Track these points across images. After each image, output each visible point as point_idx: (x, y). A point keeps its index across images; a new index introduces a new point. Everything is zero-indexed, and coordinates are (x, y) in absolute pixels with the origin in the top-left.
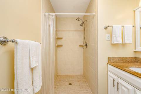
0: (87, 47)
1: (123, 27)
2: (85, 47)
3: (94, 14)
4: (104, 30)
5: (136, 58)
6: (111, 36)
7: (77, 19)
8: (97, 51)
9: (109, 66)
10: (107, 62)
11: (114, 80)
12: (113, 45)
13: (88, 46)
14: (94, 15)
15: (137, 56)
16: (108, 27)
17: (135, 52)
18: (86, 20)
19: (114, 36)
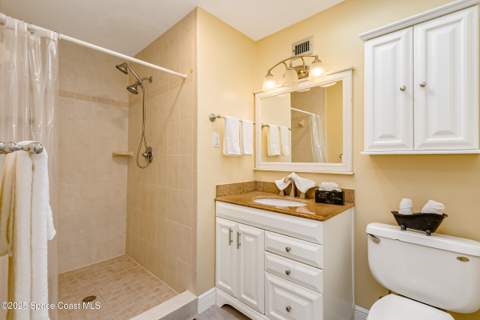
0: (150, 161)
1: (241, 122)
2: (143, 161)
3: (185, 76)
4: (211, 123)
5: (256, 182)
6: (222, 137)
7: (117, 67)
8: (195, 173)
9: (219, 204)
10: (214, 197)
11: (231, 231)
12: (227, 157)
13: (154, 159)
14: (184, 79)
15: (258, 180)
16: (219, 117)
17: (255, 171)
18: (149, 76)
19: (228, 138)
